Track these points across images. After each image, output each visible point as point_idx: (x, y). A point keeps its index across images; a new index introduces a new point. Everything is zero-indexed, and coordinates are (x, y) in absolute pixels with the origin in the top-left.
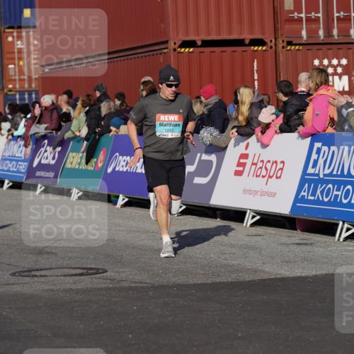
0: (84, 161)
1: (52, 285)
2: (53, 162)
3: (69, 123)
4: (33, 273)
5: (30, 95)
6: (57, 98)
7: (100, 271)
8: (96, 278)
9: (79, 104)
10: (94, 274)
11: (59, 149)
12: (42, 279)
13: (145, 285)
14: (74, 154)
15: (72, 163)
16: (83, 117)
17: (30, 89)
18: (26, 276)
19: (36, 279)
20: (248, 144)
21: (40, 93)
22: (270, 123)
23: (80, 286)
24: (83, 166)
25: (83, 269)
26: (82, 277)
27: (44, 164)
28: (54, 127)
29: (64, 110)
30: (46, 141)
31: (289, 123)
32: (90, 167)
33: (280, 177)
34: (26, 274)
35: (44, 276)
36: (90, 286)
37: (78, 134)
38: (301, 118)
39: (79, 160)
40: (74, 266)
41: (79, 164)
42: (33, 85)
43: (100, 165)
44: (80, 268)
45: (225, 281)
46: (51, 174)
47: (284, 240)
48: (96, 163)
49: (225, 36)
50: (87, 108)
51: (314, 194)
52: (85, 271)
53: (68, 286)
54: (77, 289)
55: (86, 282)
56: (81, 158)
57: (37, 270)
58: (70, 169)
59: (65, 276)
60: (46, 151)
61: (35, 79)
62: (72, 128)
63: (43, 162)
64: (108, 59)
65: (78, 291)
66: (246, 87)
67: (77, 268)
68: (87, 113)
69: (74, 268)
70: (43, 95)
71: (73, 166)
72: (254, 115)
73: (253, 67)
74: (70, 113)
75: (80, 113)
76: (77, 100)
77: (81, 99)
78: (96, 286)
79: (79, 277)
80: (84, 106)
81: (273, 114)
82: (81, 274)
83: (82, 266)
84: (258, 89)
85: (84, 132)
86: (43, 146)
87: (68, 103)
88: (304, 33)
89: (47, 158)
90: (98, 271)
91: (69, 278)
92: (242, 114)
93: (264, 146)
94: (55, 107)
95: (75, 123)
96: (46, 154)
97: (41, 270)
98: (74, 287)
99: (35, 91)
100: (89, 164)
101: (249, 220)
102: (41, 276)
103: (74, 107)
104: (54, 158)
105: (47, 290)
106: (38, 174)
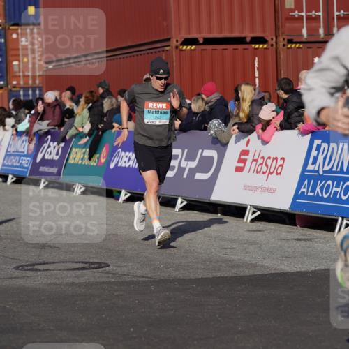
0: (87, 156)
1: (56, 278)
2: (56, 158)
3: (72, 119)
4: (36, 267)
5: (34, 91)
6: (61, 95)
7: (103, 265)
8: (98, 272)
9: (82, 101)
10: (96, 268)
11: (62, 145)
12: (45, 273)
13: (147, 279)
14: (77, 150)
15: (75, 159)
16: (86, 113)
17: (34, 86)
18: (29, 270)
19: (39, 272)
20: (249, 140)
21: (44, 89)
22: (271, 120)
23: (82, 280)
24: (86, 162)
25: (86, 263)
26: (85, 271)
27: (47, 160)
28: (56, 123)
29: (68, 107)
30: (49, 137)
31: (289, 121)
32: (93, 163)
33: (280, 173)
34: (29, 268)
35: (47, 270)
36: (92, 280)
37: (81, 130)
38: (301, 115)
39: (82, 156)
40: (76, 260)
41: (82, 159)
42: (37, 82)
43: (103, 160)
44: (82, 263)
45: (226, 275)
46: (54, 170)
47: (284, 235)
48: (99, 159)
49: (226, 34)
50: (91, 104)
51: (313, 190)
52: (87, 265)
53: (71, 280)
54: (80, 283)
55: (88, 276)
56: (84, 153)
57: (40, 264)
58: (74, 164)
59: (68, 270)
60: (49, 147)
61: (39, 76)
62: (76, 124)
63: (46, 157)
64: (107, 57)
65: (80, 285)
66: (247, 84)
67: (80, 262)
68: (90, 109)
69: (76, 262)
70: (47, 91)
71: (76, 162)
72: (255, 112)
73: (254, 65)
74: (73, 110)
75: (83, 109)
76: (80, 96)
77: (84, 95)
78: (98, 280)
79: (81, 271)
80: (87, 103)
81: (273, 111)
82: (84, 269)
83: (84, 260)
84: (259, 86)
85: (87, 128)
86: (46, 142)
87: (71, 99)
88: (304, 31)
89: (50, 154)
90: (100, 265)
91: (71, 272)
92: (243, 111)
93: (265, 142)
94: (58, 103)
95: (78, 120)
96: (49, 150)
97: (44, 264)
98: (77, 281)
99: (39, 87)
100: (92, 159)
101: (249, 216)
102: (44, 270)
103: (77, 103)
104: (57, 154)
105: (50, 284)
106: (42, 169)
